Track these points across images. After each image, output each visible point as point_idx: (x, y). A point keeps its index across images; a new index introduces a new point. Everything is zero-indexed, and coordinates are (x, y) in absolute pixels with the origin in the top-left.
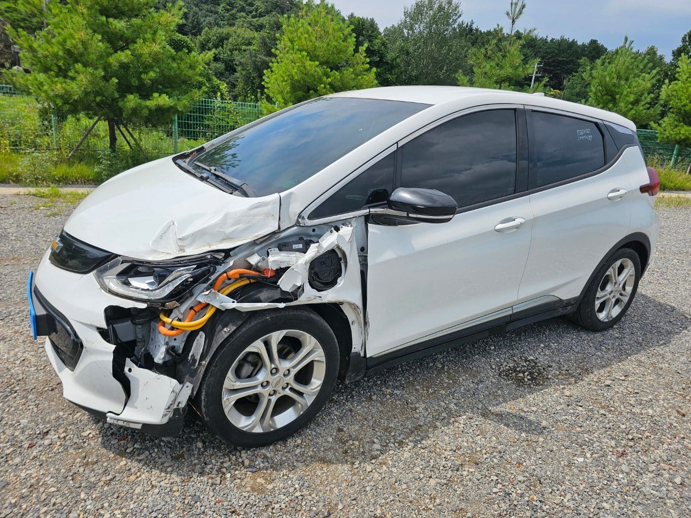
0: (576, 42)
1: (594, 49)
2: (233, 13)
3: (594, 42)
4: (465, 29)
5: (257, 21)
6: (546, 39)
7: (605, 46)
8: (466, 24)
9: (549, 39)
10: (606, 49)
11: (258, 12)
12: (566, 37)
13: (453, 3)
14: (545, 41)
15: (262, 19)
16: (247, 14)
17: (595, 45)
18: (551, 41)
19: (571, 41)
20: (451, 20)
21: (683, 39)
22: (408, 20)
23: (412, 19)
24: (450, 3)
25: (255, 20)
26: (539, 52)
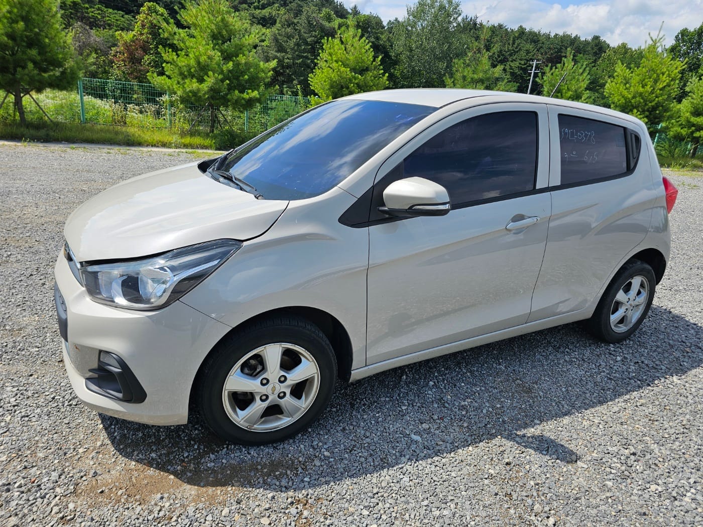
0: (579, 38)
1: (596, 45)
2: (235, 5)
3: (596, 38)
4: (469, 24)
5: (259, 13)
6: (549, 35)
7: (608, 42)
8: (470, 18)
9: (552, 35)
10: (608, 46)
11: (260, 3)
12: (569, 33)
13: (453, 2)
14: (548, 37)
15: (264, 11)
16: (249, 6)
17: (597, 41)
18: (554, 36)
19: (573, 36)
20: (452, 18)
21: (676, 37)
22: (411, 18)
23: (415, 17)
24: (450, 2)
25: (258, 11)
26: (542, 47)
